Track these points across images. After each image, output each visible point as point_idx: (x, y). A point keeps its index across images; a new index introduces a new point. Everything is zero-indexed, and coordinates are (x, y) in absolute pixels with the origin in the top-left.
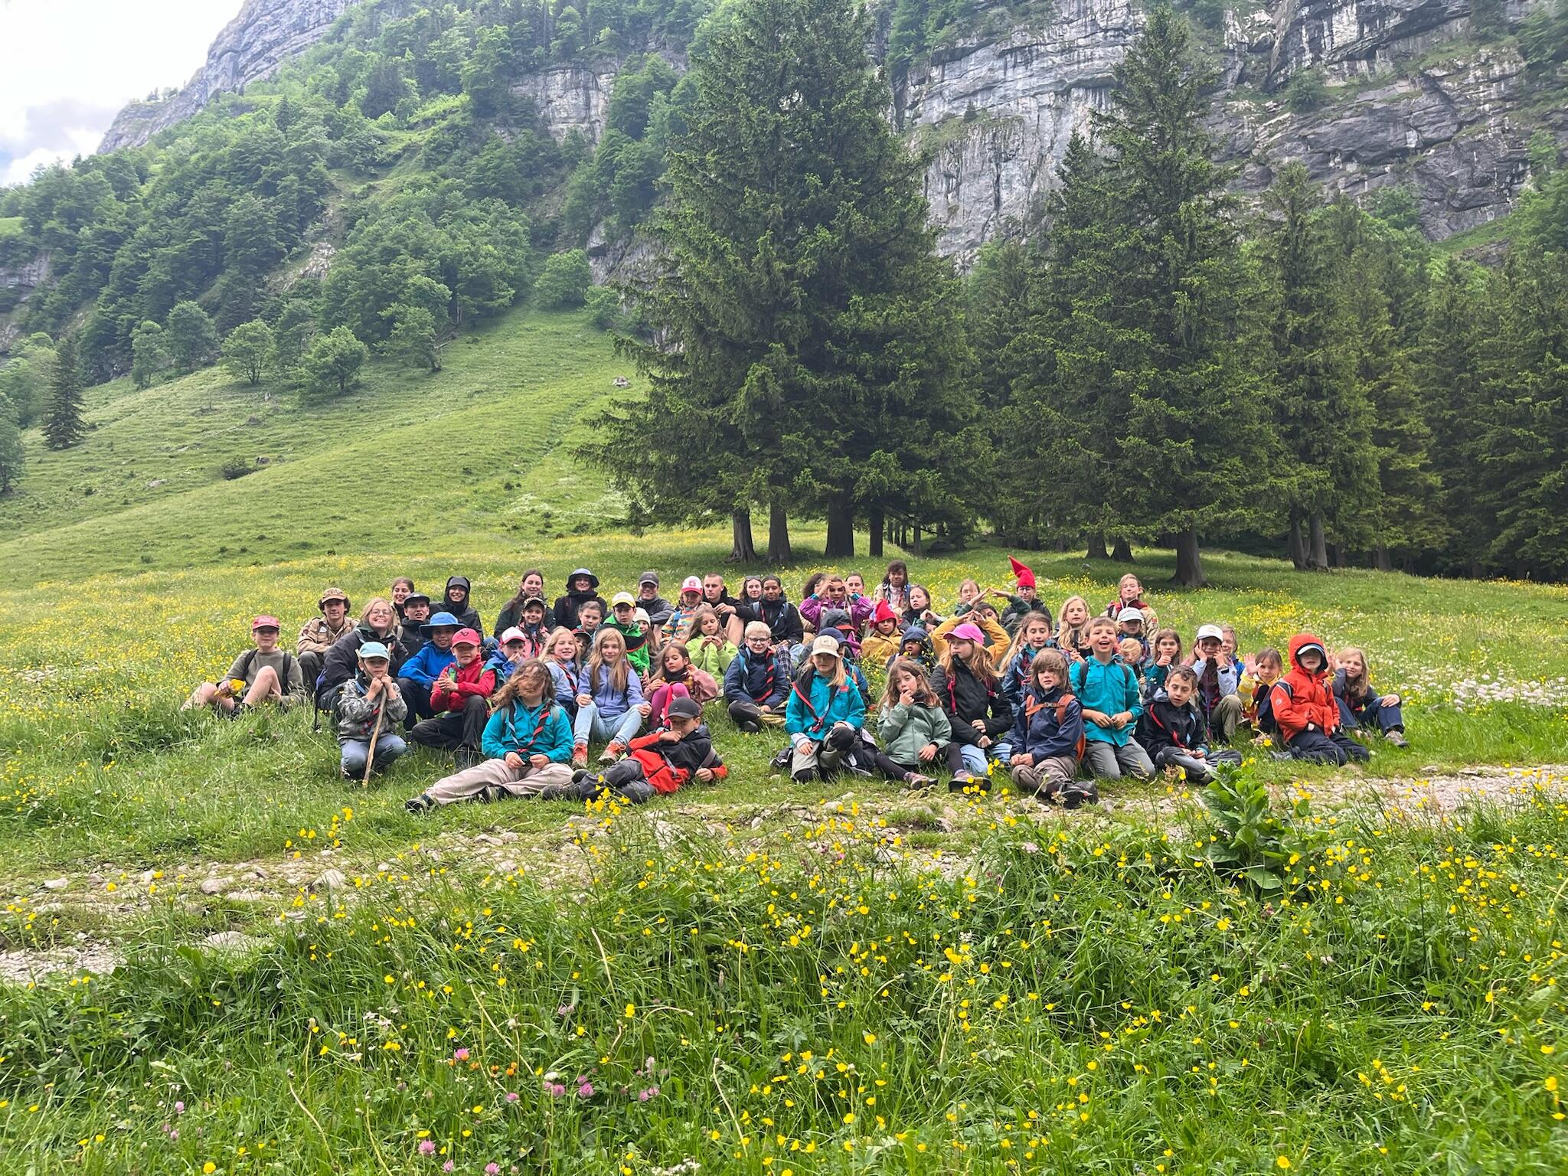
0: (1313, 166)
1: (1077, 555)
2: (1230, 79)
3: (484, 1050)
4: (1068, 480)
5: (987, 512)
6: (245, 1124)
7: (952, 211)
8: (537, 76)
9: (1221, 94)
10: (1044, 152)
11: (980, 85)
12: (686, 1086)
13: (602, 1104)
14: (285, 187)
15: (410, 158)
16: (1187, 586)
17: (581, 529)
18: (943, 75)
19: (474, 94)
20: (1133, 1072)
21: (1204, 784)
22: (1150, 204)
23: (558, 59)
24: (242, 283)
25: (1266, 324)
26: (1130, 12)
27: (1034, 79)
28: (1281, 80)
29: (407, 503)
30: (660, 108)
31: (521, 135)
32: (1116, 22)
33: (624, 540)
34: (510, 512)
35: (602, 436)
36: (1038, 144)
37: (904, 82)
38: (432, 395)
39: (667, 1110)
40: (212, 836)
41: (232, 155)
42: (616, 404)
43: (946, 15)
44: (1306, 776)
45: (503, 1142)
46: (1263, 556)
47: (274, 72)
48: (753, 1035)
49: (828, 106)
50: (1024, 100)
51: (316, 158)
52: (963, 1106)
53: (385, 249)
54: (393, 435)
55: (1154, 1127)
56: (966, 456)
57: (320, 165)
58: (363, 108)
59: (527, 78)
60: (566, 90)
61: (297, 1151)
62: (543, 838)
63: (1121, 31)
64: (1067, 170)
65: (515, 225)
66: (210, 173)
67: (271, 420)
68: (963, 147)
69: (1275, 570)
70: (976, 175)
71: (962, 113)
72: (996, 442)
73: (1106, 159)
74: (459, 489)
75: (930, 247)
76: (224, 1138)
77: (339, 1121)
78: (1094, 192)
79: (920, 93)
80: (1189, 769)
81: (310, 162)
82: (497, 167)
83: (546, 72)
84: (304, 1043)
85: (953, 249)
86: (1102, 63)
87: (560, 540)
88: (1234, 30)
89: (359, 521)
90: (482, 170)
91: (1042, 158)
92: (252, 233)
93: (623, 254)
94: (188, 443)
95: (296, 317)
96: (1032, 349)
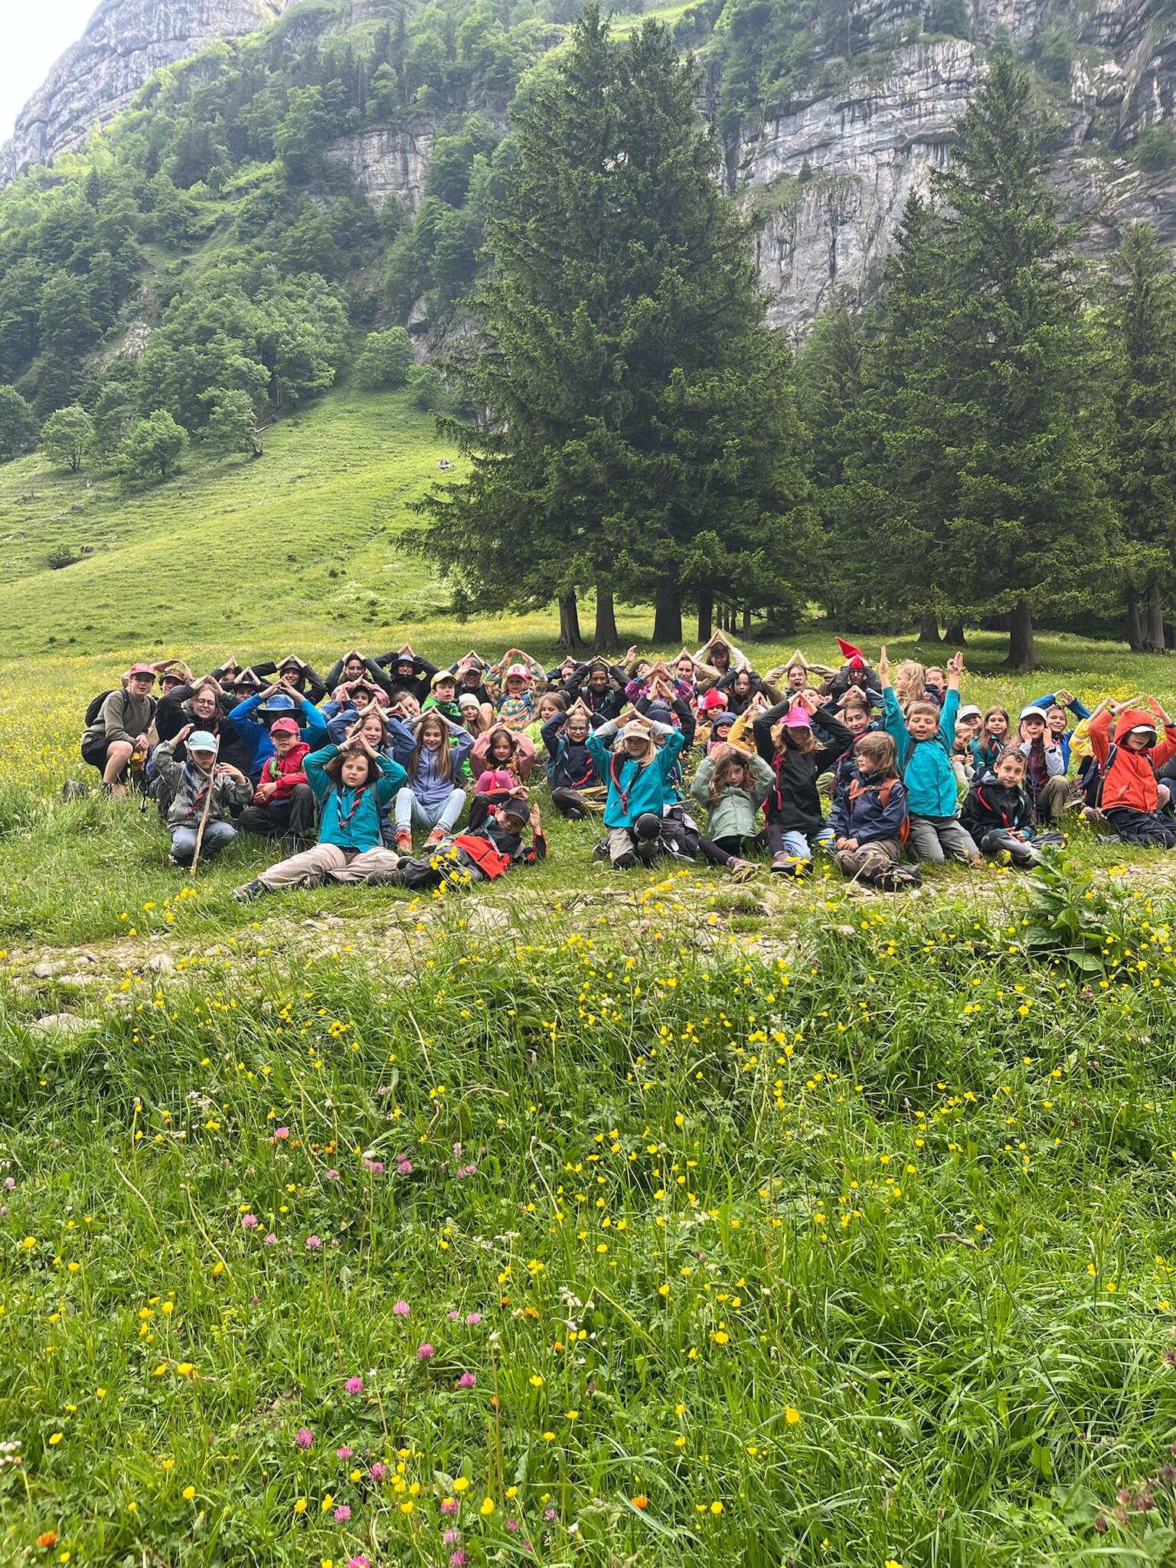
0: (1162, 227)
1: (909, 638)
2: (1077, 134)
3: (306, 1129)
4: (900, 561)
5: (816, 595)
6: (74, 1199)
7: (785, 279)
8: (352, 139)
9: (1068, 150)
10: (882, 213)
11: (816, 142)
12: (503, 1163)
13: (421, 1180)
14: (98, 264)
15: (224, 230)
16: (1020, 670)
17: (407, 616)
18: (777, 131)
19: (288, 160)
20: (947, 1149)
21: (1029, 868)
22: (990, 269)
23: (374, 121)
24: (59, 365)
25: (1108, 394)
26: (973, 63)
27: (873, 135)
28: (1130, 136)
29: (232, 590)
30: (482, 172)
31: (339, 201)
32: (959, 73)
33: (448, 628)
34: (336, 600)
35: (425, 521)
36: (877, 205)
37: (736, 139)
38: (254, 480)
39: (486, 1186)
40: (43, 922)
41: (44, 230)
42: (437, 487)
43: (781, 65)
44: (1133, 859)
45: (324, 1216)
46: (1098, 638)
47: (82, 142)
48: (569, 1114)
49: (654, 164)
50: (862, 158)
51: (127, 232)
52: (777, 1183)
53: (201, 327)
54: (216, 522)
55: (966, 1202)
56: (796, 537)
57: (132, 240)
58: (173, 177)
59: (342, 142)
60: (383, 153)
61: (123, 1225)
62: (368, 923)
63: (964, 82)
64: (905, 232)
65: (333, 302)
66: (21, 251)
67: (94, 508)
68: (797, 209)
69: (1111, 652)
70: (812, 240)
71: (797, 172)
72: (827, 523)
73: (945, 220)
74: (284, 577)
75: (758, 318)
76: (54, 1212)
77: (164, 1195)
78: (933, 255)
79: (752, 151)
80: (1015, 852)
81: (122, 236)
82: (313, 238)
83: (362, 135)
84: (131, 1121)
85: (785, 321)
86: (944, 117)
87: (385, 629)
88: (1082, 82)
89: (185, 610)
90: (298, 242)
91: (880, 220)
92: (67, 313)
93: (445, 330)
94: (12, 532)
95: (113, 401)
96: (865, 425)
